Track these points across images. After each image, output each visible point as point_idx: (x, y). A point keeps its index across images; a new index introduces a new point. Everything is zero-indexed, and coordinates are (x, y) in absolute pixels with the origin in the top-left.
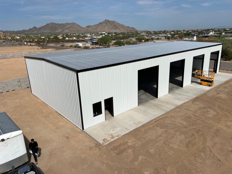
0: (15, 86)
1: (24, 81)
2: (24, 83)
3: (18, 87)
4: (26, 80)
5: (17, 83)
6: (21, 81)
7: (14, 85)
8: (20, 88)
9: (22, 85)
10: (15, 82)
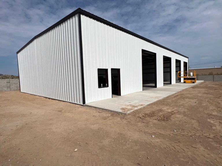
0: (3, 87)
1: (15, 82)
2: (14, 85)
3: (6, 88)
4: (16, 82)
5: (6, 84)
6: (10, 82)
7: (2, 85)
8: (9, 89)
9: (12, 86)
10: (4, 83)
